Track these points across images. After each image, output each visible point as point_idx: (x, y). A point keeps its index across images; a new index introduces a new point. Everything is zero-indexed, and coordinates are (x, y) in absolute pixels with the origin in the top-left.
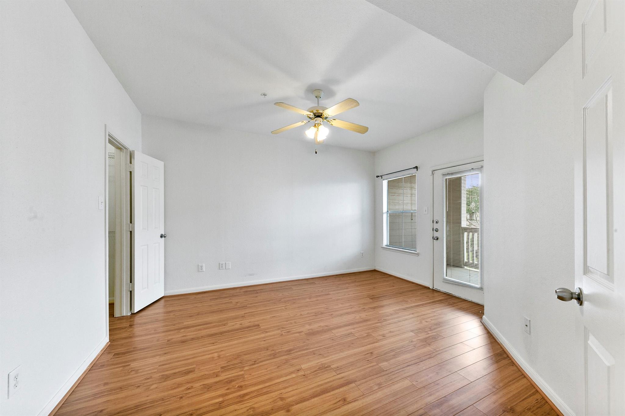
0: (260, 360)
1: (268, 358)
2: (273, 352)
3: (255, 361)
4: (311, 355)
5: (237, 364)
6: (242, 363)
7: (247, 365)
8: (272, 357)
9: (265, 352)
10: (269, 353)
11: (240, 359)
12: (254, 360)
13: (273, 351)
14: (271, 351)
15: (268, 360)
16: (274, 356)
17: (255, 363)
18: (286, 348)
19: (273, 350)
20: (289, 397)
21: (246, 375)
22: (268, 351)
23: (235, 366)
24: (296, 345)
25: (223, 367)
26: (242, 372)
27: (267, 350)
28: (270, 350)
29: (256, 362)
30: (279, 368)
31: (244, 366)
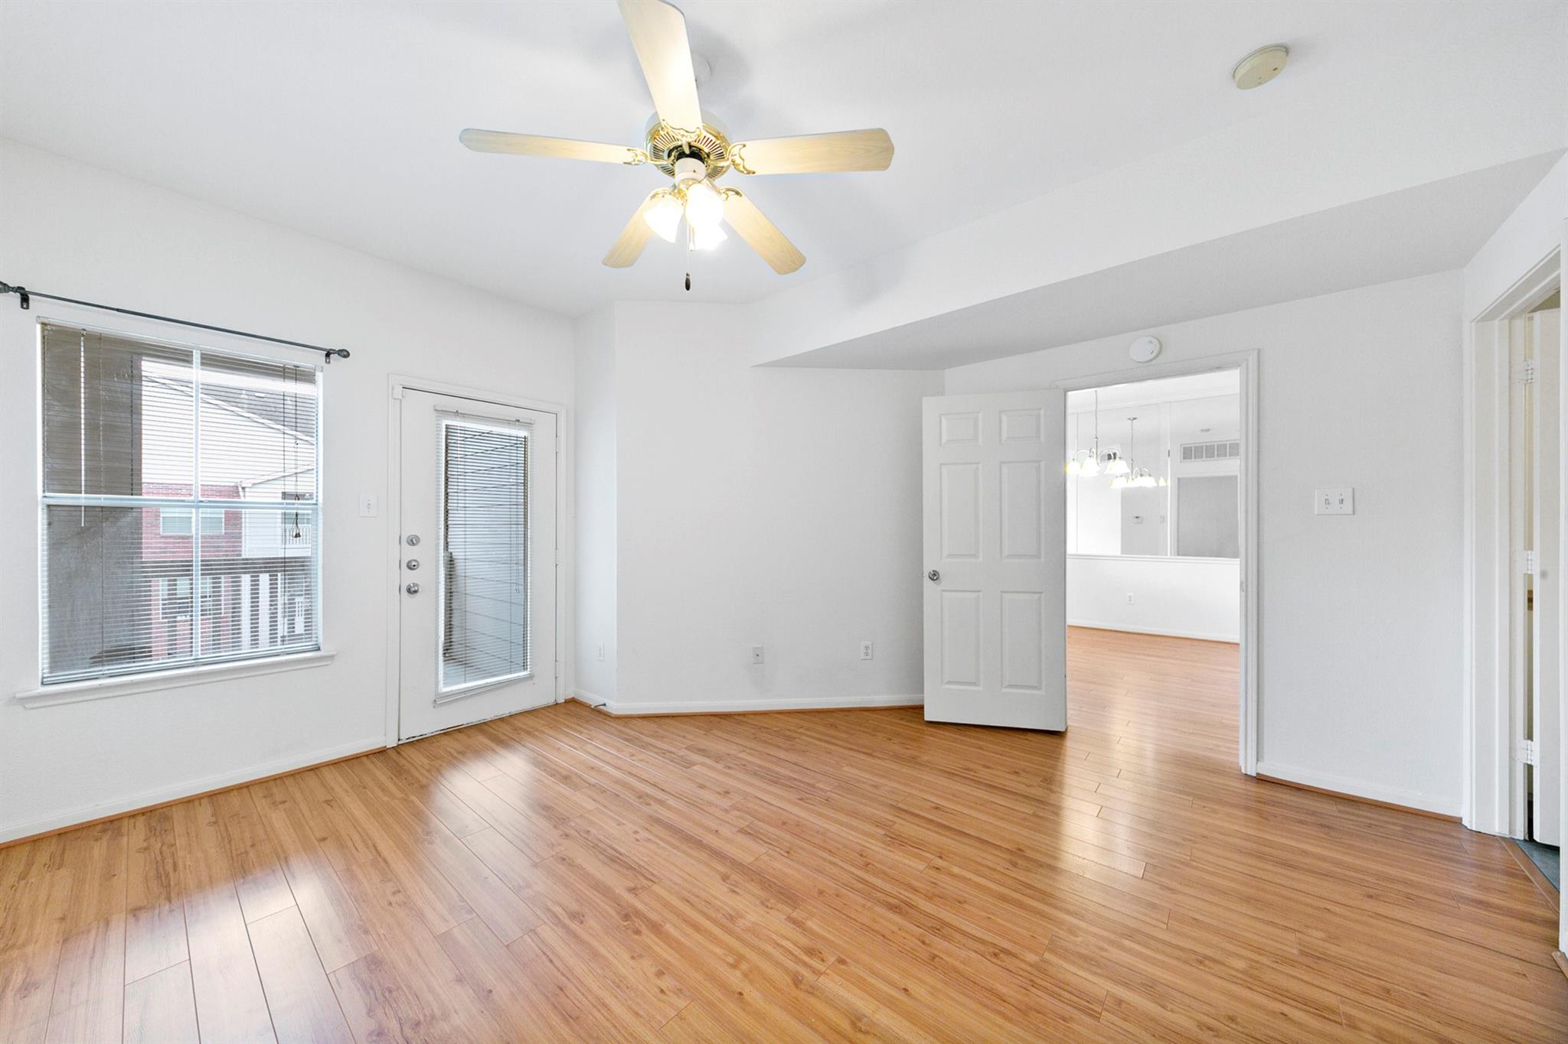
0: (982, 948)
1: (958, 936)
2: (930, 938)
3: (996, 955)
4: (876, 867)
5: (1045, 989)
6: (1032, 981)
7: (1023, 966)
8: (946, 931)
9: (944, 956)
10: (939, 944)
11: (1026, 999)
12: (995, 960)
13: (927, 941)
14: (929, 945)
15: (964, 933)
16: (940, 928)
17: (998, 953)
18: (892, 921)
19: (924, 943)
20: (1004, 859)
21: (1044, 945)
22: (936, 953)
23: (1056, 989)
24: (864, 906)
25: (1091, 1015)
26: (1047, 956)
27: (934, 957)
28: (929, 949)
29: (997, 951)
30: (962, 899)
31: (1031, 965)
